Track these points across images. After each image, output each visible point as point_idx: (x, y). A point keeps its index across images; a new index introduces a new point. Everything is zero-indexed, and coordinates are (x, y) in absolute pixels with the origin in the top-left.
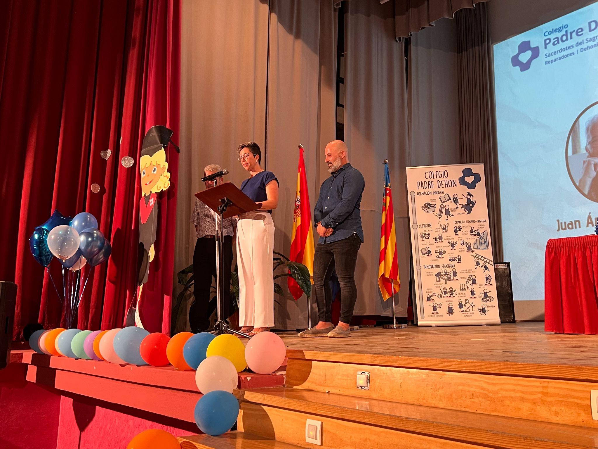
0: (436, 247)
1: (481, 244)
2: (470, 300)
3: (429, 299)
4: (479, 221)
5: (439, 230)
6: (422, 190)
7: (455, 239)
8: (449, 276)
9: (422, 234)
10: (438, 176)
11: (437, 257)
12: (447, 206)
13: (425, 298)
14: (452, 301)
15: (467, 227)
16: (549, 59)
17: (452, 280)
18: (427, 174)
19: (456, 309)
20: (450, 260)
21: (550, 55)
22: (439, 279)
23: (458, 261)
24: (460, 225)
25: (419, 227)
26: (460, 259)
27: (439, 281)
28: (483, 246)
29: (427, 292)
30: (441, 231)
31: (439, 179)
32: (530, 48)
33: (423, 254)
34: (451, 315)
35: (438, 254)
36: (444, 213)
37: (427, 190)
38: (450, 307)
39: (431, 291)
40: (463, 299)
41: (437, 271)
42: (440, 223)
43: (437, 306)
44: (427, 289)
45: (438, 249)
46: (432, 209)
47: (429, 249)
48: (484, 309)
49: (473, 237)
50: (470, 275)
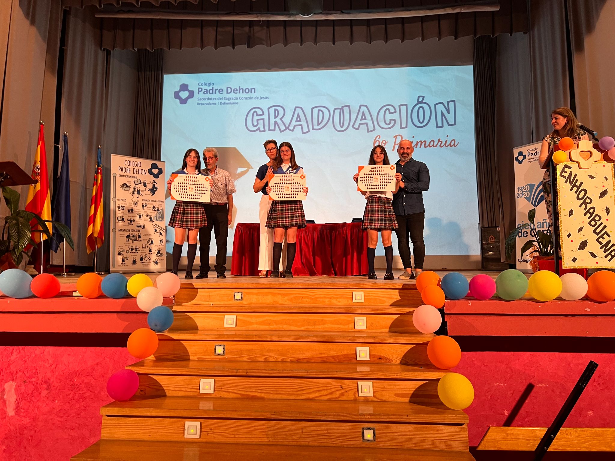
0: (129, 216)
1: (159, 217)
2: (148, 255)
3: (119, 254)
4: (159, 201)
5: (131, 204)
6: (122, 173)
7: (142, 212)
8: (135, 238)
9: (119, 206)
10: (134, 165)
11: (129, 224)
12: (138, 188)
13: (117, 253)
14: (136, 256)
15: (151, 204)
16: (200, 102)
17: (138, 241)
18: (126, 162)
19: (138, 261)
20: (137, 227)
21: (201, 99)
22: (129, 240)
23: (142, 228)
24: (147, 202)
25: (117, 200)
26: (144, 227)
27: (128, 241)
28: (160, 218)
29: (119, 249)
30: (133, 206)
31: (135, 167)
32: (188, 90)
33: (119, 221)
34: (134, 265)
35: (129, 222)
36: (136, 193)
37: (125, 174)
38: (134, 259)
39: (122, 248)
40: (144, 254)
41: (127, 234)
42: (133, 199)
43: (125, 259)
44: (119, 247)
45: (129, 218)
46: (128, 189)
47: (123, 217)
48: (157, 261)
49: (154, 212)
50: (150, 238)
